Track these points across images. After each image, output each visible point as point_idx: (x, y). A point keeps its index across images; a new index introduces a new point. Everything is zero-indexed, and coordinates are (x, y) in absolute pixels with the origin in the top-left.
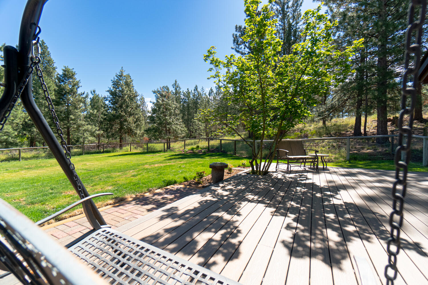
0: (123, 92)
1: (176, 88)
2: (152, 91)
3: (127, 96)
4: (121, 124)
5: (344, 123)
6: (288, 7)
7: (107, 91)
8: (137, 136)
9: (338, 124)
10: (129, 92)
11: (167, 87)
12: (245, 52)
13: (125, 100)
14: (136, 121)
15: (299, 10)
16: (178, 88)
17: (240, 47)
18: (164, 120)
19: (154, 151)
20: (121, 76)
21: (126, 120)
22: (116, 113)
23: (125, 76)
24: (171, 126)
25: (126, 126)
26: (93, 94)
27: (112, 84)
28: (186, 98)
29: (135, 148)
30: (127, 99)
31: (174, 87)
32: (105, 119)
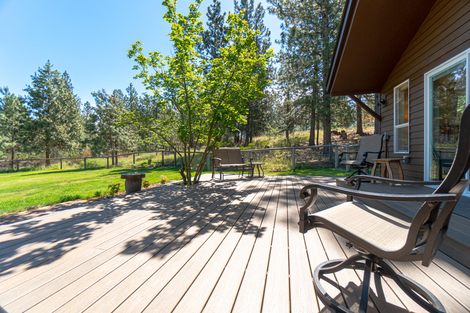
0: (49, 93)
1: (131, 93)
2: (91, 93)
3: (55, 98)
4: (47, 133)
5: (304, 136)
6: (250, 16)
7: (25, 90)
8: (73, 149)
9: (299, 136)
10: (58, 93)
11: (119, 90)
12: (208, 58)
13: (53, 103)
14: (71, 130)
15: (261, 21)
16: (134, 93)
17: (202, 51)
18: (107, 129)
19: (96, 167)
20: (47, 72)
21: (54, 129)
22: (40, 119)
23: (52, 72)
24: (118, 137)
25: (55, 137)
26: (3, 93)
27: (33, 81)
28: (144, 105)
29: (69, 164)
30: (55, 102)
31: (128, 92)
32: (21, 127)
